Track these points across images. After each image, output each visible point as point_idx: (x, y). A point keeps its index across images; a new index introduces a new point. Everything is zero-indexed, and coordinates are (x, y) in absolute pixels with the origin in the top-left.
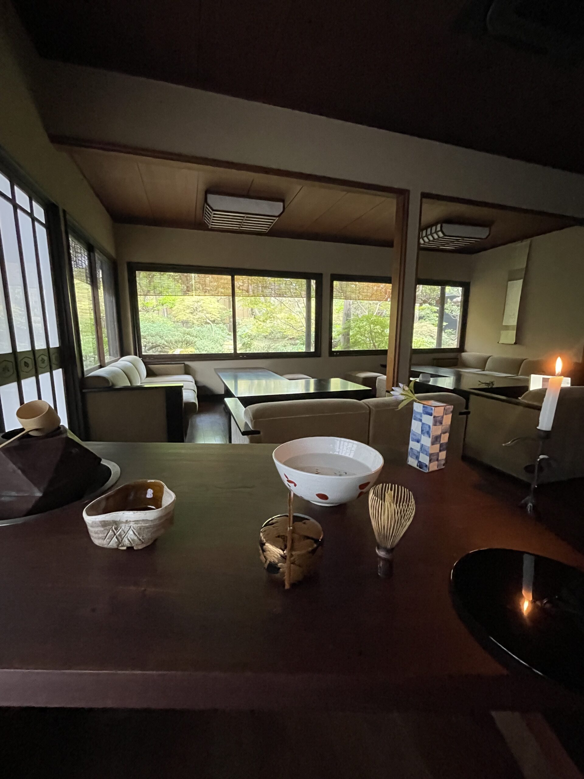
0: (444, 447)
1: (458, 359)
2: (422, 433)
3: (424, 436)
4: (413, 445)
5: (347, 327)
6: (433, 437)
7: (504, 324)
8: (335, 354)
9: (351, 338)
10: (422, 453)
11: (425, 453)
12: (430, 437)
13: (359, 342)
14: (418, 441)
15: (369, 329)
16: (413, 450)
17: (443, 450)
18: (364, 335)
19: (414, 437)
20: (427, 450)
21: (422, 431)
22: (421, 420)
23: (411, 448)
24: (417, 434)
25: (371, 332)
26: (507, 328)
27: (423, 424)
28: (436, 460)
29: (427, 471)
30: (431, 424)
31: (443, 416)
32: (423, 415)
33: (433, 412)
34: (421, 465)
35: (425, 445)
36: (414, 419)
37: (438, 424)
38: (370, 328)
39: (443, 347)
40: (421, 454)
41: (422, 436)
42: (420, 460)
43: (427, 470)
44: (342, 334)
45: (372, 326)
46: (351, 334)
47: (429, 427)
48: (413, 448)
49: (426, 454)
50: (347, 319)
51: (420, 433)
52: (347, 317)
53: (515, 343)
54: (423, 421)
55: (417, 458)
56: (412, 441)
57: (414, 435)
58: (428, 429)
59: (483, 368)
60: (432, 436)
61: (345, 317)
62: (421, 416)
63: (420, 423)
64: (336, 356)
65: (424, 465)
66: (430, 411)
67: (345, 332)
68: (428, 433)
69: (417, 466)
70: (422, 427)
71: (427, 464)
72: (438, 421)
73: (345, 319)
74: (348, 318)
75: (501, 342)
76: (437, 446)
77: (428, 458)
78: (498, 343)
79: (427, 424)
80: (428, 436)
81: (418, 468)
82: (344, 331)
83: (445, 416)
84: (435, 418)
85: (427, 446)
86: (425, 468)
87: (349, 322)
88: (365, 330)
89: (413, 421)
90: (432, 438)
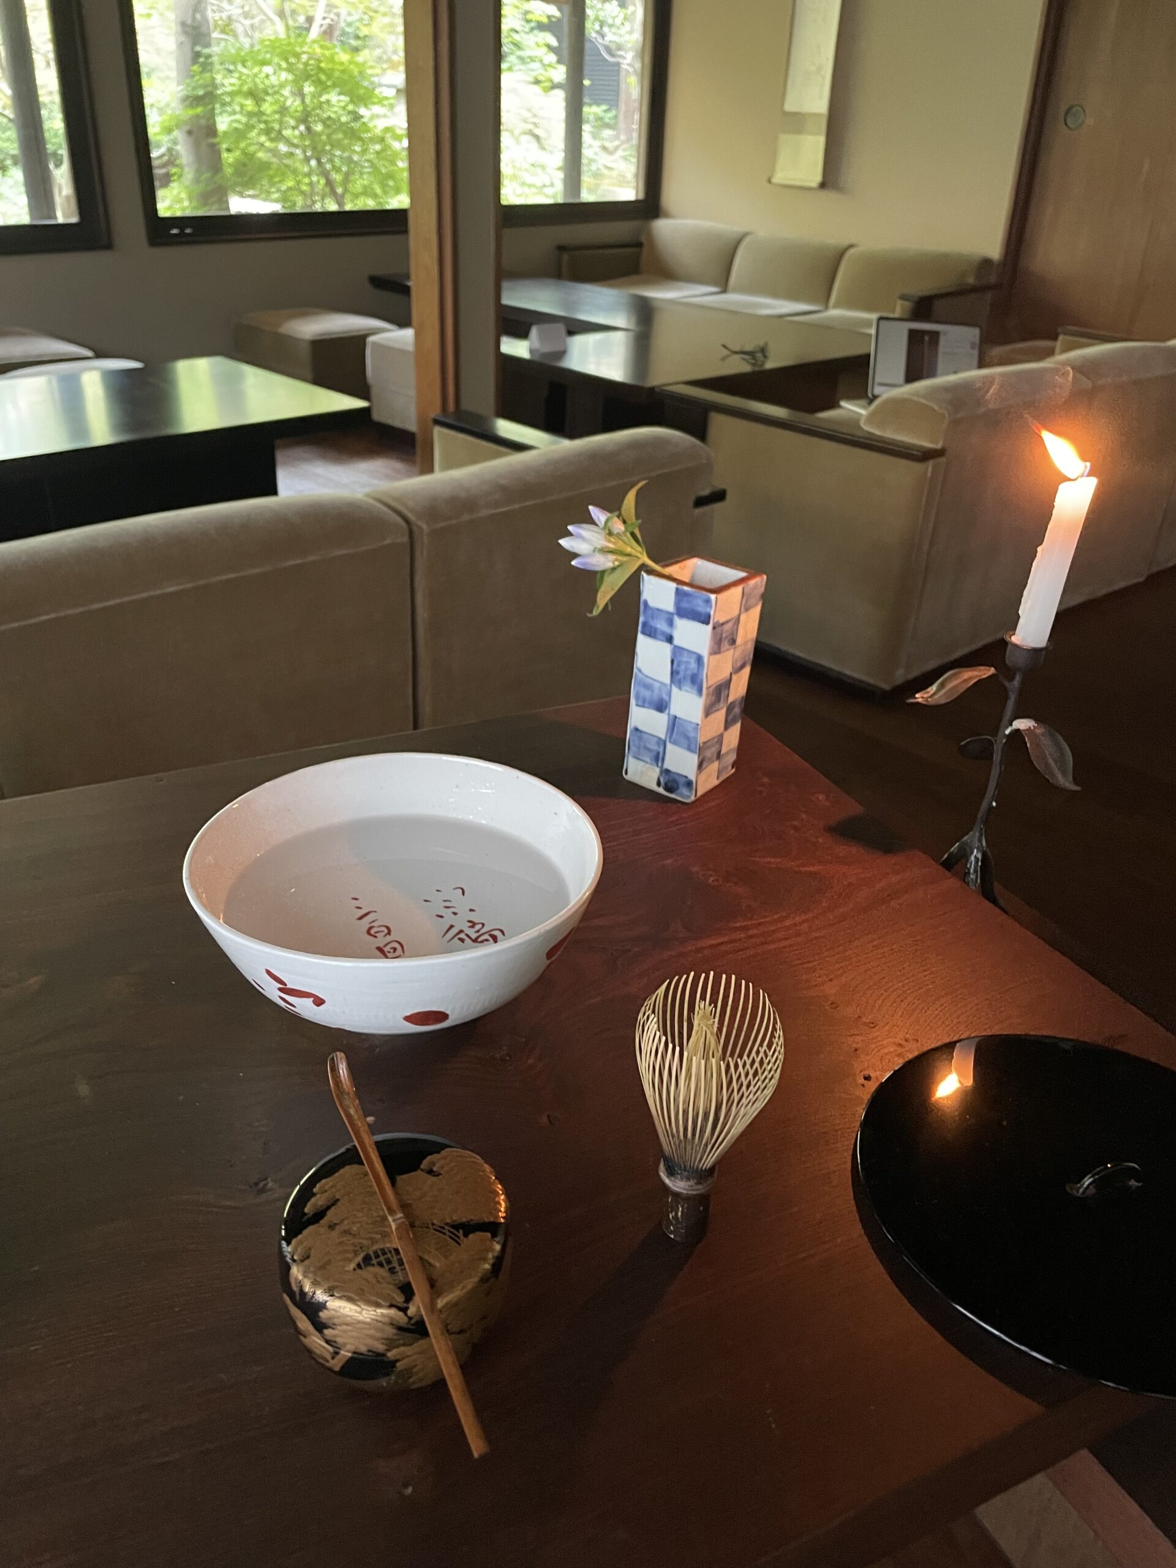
0: (737, 710)
1: (639, 245)
2: (672, 681)
3: (680, 689)
4: (640, 717)
5: (201, 92)
6: (711, 689)
7: (789, 107)
8: (175, 231)
9: (224, 146)
10: (675, 743)
11: (685, 742)
12: (700, 692)
13: (265, 166)
14: (661, 706)
15: (298, 102)
16: (645, 736)
17: (734, 722)
18: (280, 132)
19: (647, 694)
20: (692, 735)
21: (673, 673)
22: (670, 639)
23: (637, 729)
24: (657, 685)
25: (305, 118)
26: (797, 122)
27: (677, 651)
28: (715, 758)
29: (693, 798)
30: (705, 652)
31: (739, 616)
32: (676, 619)
33: (712, 613)
34: (671, 781)
35: (679, 718)
36: (643, 633)
37: (725, 645)
38: (303, 101)
39: (587, 196)
40: (669, 746)
41: (675, 690)
42: (667, 765)
43: (689, 797)
44: (187, 128)
45: (308, 88)
46: (223, 123)
47: (699, 659)
48: (640, 728)
49: (689, 749)
50: (197, 55)
51: (667, 679)
52: (194, 44)
53: (823, 185)
54: (676, 642)
55: (658, 758)
56: (637, 705)
57: (648, 687)
58: (693, 665)
59: (723, 282)
60: (708, 688)
61: (188, 47)
62: (671, 623)
63: (666, 649)
64: (181, 240)
65: (684, 780)
66: (701, 608)
67: (197, 116)
68: (695, 681)
69: (659, 784)
70: (672, 662)
71: (692, 777)
72: (723, 639)
73: (189, 55)
74: (198, 48)
75: (779, 178)
76: (720, 715)
77: (694, 759)
78: (769, 181)
79: (690, 652)
80: (695, 692)
81: (661, 790)
82: (190, 112)
83: (743, 617)
84: (718, 630)
85: (690, 722)
86: (684, 791)
87: (207, 67)
88: (283, 110)
89: (641, 639)
90: (708, 695)
